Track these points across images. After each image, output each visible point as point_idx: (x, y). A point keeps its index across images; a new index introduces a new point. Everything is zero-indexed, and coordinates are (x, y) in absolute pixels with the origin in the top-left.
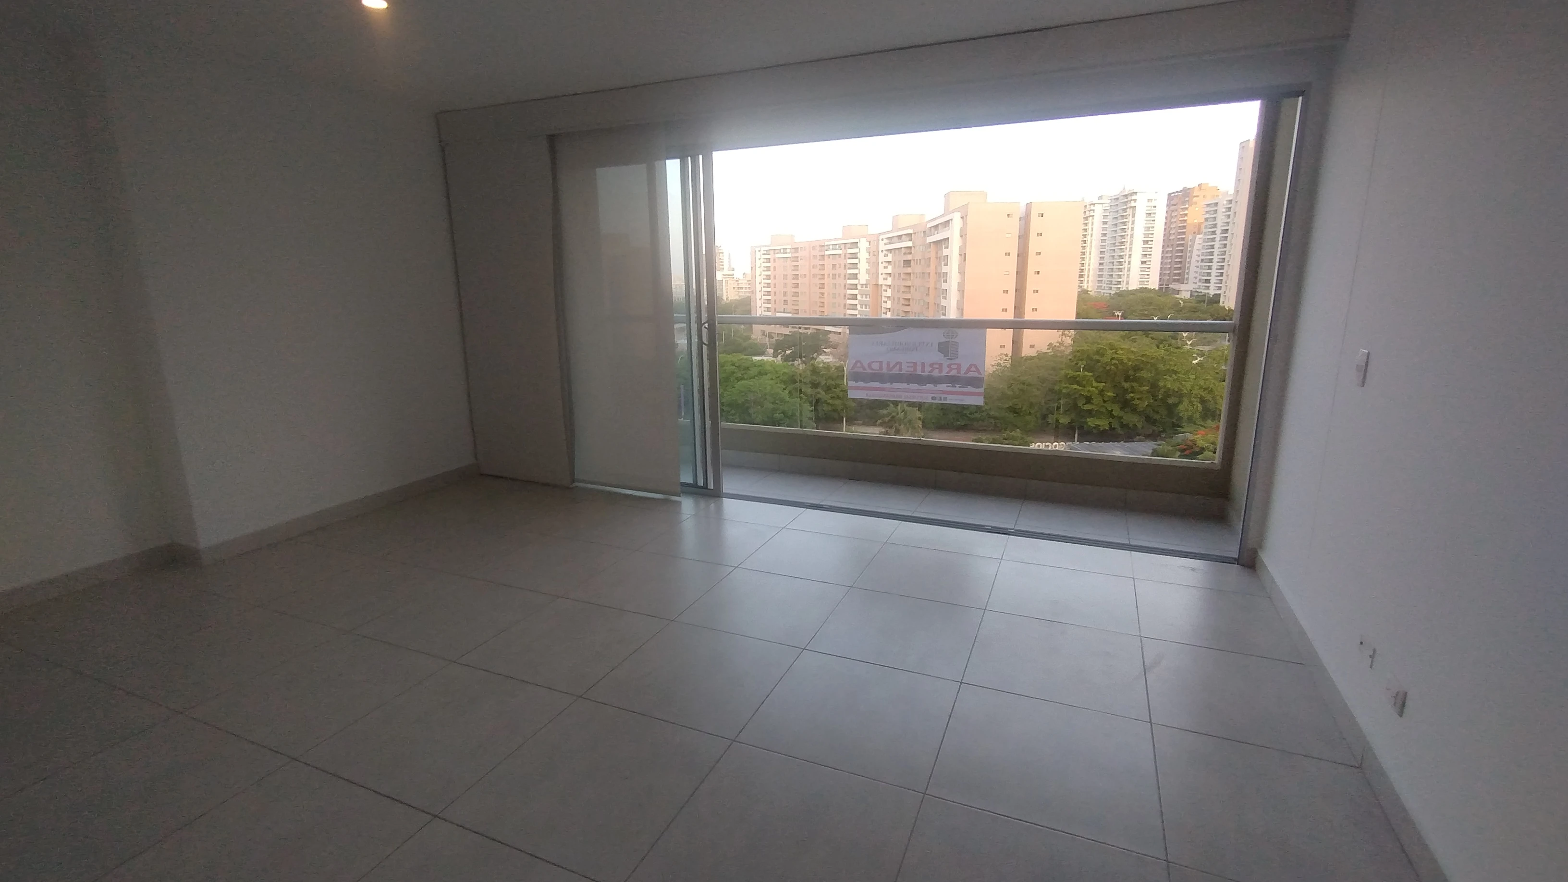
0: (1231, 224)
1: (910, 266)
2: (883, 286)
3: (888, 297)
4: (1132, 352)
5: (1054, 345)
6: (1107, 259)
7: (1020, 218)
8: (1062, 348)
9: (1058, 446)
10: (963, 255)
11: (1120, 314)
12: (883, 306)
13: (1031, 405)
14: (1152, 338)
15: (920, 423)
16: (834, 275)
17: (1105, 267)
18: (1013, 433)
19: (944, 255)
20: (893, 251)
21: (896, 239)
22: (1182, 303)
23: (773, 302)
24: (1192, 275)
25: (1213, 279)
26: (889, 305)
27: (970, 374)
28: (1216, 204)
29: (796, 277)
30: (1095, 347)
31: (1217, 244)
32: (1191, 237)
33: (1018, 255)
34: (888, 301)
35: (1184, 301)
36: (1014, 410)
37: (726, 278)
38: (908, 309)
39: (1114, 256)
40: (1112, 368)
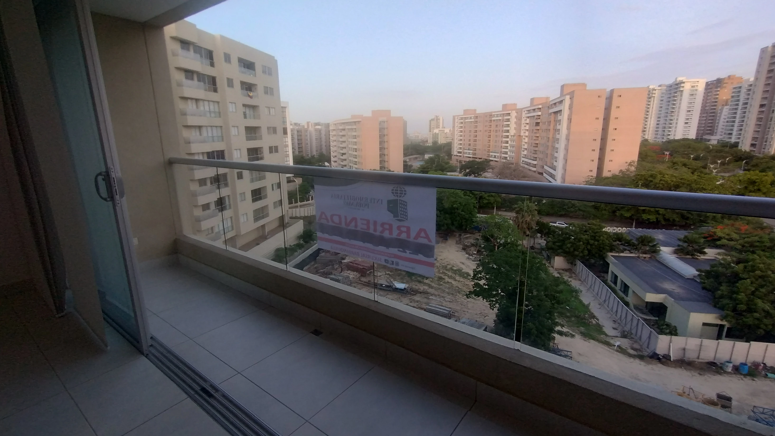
0: (750, 99)
1: (539, 126)
2: (523, 136)
3: (526, 142)
4: (675, 176)
5: (623, 171)
6: (662, 121)
7: (606, 98)
8: (628, 173)
9: (621, 230)
10: (570, 119)
11: (668, 153)
12: (523, 147)
13: (606, 205)
14: (689, 168)
15: (536, 213)
16: (496, 131)
17: (660, 126)
18: (592, 221)
19: (559, 119)
20: (530, 118)
21: (532, 111)
22: (711, 147)
23: (463, 144)
24: (720, 130)
25: (734, 133)
26: (526, 147)
27: (421, 241)
28: (740, 87)
29: (476, 132)
30: (650, 173)
31: (739, 112)
32: (720, 108)
33: (604, 119)
34: (525, 145)
35: (713, 145)
36: (595, 207)
37: (441, 132)
38: (536, 149)
39: (666, 120)
40: (661, 185)
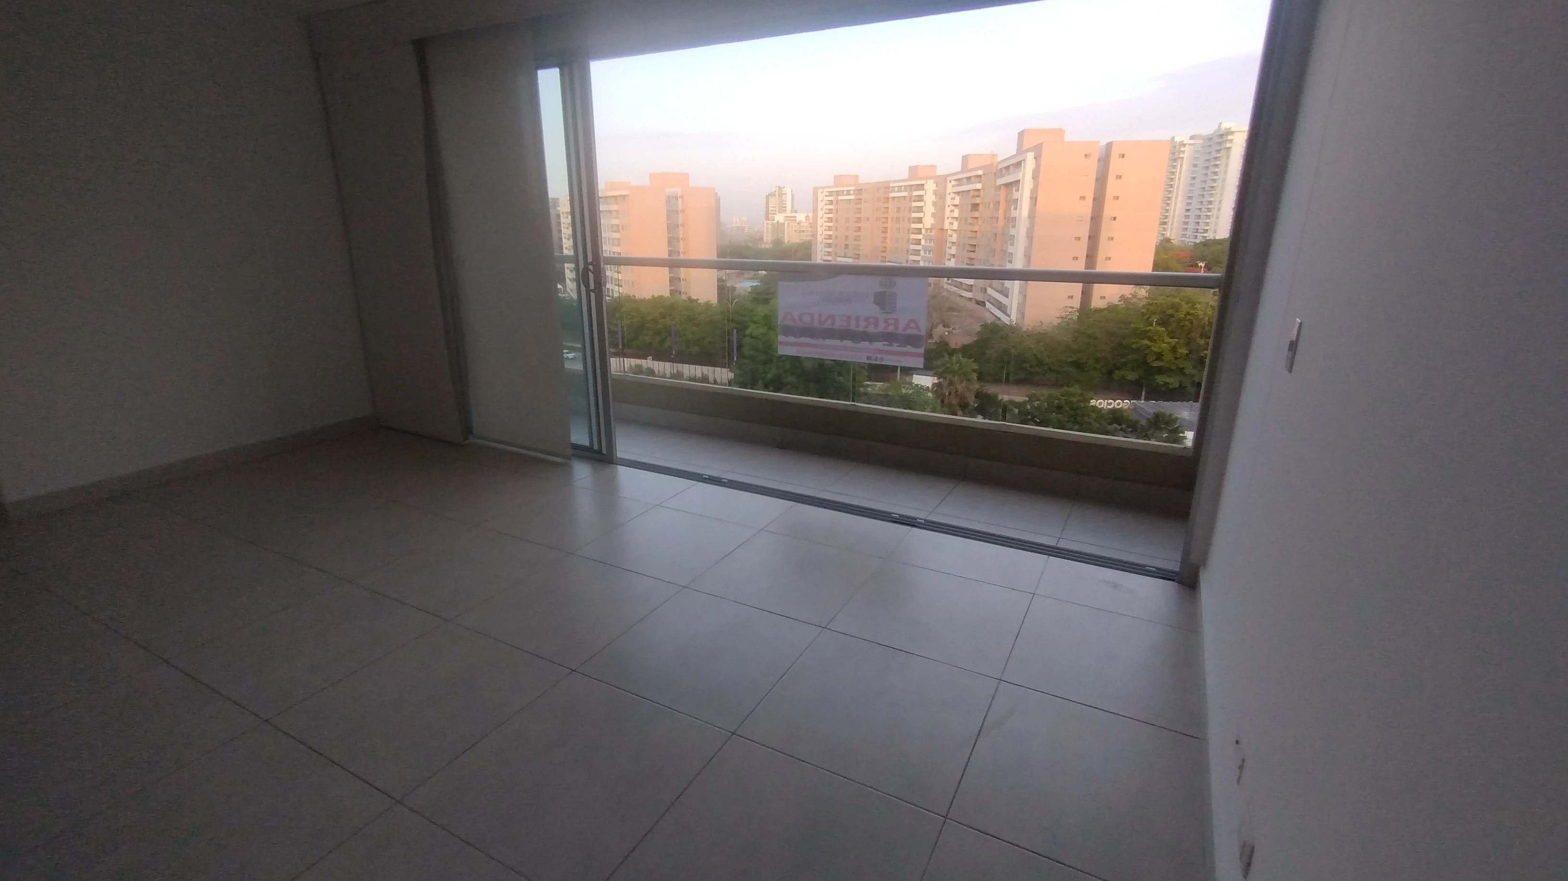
1: (978, 210)
2: (949, 231)
3: (953, 243)
5: (1126, 297)
6: (1195, 205)
7: (1099, 159)
8: (1134, 300)
9: (1121, 404)
10: (1034, 198)
11: (1203, 267)
12: (948, 252)
13: (1097, 360)
15: (975, 376)
16: (898, 218)
17: (1191, 214)
18: (1071, 390)
19: (1014, 198)
20: (961, 194)
21: (965, 181)
23: (833, 246)
26: (953, 250)
27: (910, 332)
29: (858, 220)
30: (1170, 301)
33: (1094, 199)
34: (953, 247)
36: (1078, 365)
37: (789, 220)
38: (972, 255)
39: (1202, 202)
40: (1187, 323)
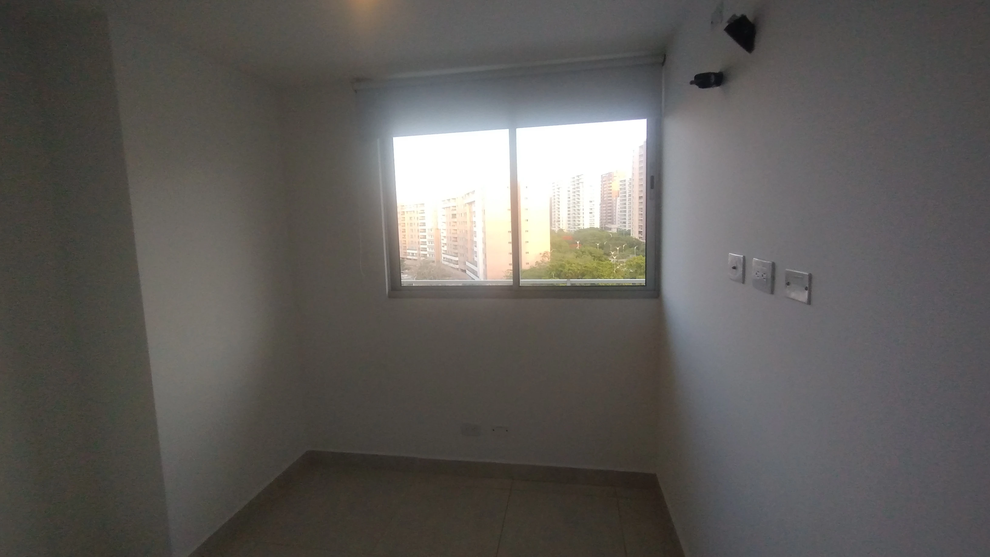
0: (632, 192)
1: (456, 218)
2: (441, 230)
3: (445, 237)
4: (580, 265)
5: (539, 262)
6: (572, 211)
8: (543, 264)
10: (484, 211)
11: (579, 243)
12: (442, 242)
14: (593, 257)
16: (411, 224)
17: (571, 216)
19: (474, 211)
20: (445, 209)
21: (447, 201)
22: (611, 235)
24: (617, 219)
25: (627, 222)
26: (445, 241)
28: (625, 181)
30: (560, 263)
31: (627, 203)
32: (614, 199)
34: (445, 246)
35: (613, 234)
38: (456, 243)
39: (575, 210)
40: (570, 275)
